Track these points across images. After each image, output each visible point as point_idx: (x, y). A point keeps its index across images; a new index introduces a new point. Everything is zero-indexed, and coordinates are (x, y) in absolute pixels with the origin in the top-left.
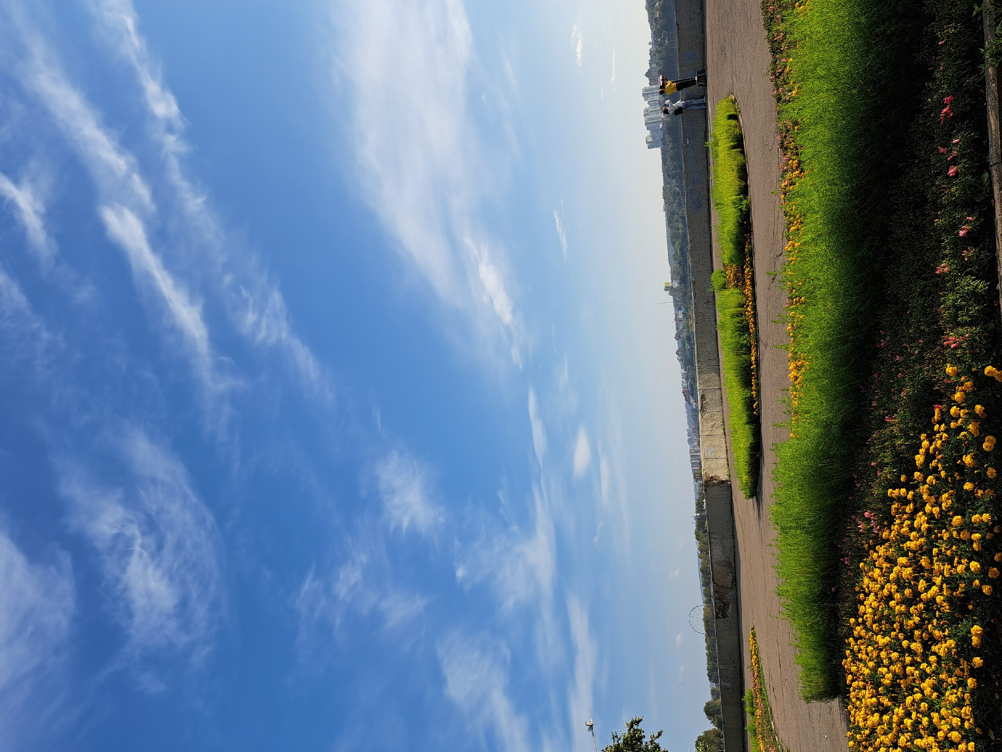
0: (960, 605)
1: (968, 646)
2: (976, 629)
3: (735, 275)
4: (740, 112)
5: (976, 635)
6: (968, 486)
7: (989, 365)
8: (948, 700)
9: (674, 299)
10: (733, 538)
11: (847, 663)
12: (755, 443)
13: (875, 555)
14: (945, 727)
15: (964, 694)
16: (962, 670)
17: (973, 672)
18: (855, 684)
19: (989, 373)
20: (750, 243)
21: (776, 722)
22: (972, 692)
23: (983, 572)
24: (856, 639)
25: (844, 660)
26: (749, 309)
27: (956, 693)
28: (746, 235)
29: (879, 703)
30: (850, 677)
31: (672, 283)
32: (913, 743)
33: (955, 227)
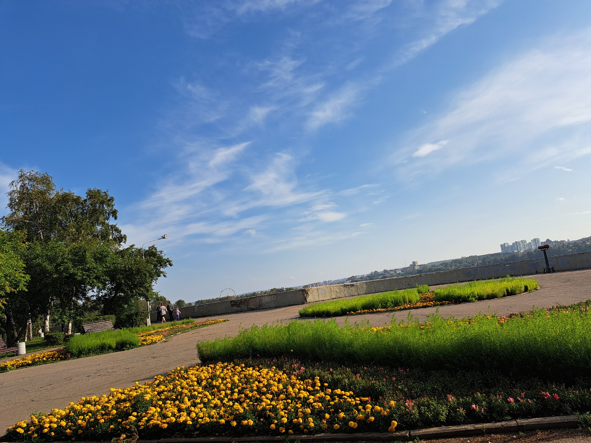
0: (262, 414)
1: (241, 419)
2: (251, 422)
3: (428, 297)
4: (530, 292)
5: (248, 422)
6: (327, 416)
7: (398, 423)
8: (211, 411)
9: (408, 268)
10: (275, 307)
11: (220, 364)
12: (331, 314)
13: (281, 374)
14: (197, 410)
15: (216, 418)
16: (228, 417)
17: (228, 422)
18: (209, 368)
19: (393, 423)
20: (448, 304)
21: (181, 335)
22: (217, 422)
23: (282, 424)
24: (233, 367)
25: (221, 363)
26: (409, 306)
27: (215, 415)
28: (453, 301)
29: (202, 381)
30: (213, 366)
31: (418, 266)
32: (185, 396)
33: (476, 403)
